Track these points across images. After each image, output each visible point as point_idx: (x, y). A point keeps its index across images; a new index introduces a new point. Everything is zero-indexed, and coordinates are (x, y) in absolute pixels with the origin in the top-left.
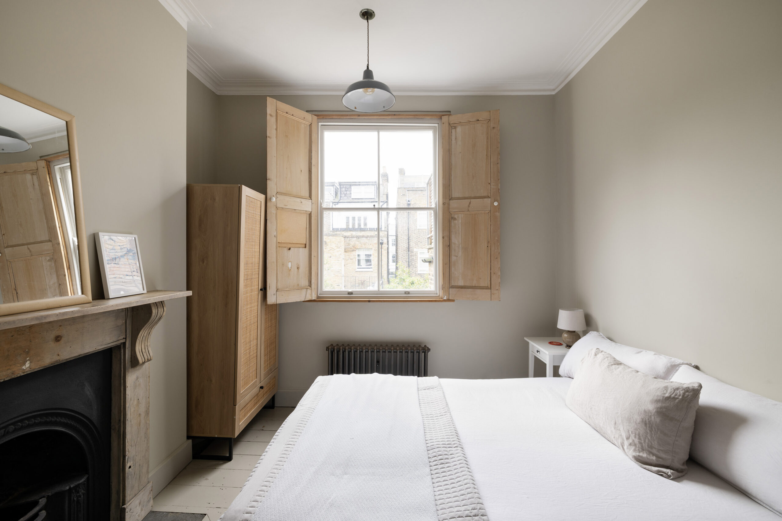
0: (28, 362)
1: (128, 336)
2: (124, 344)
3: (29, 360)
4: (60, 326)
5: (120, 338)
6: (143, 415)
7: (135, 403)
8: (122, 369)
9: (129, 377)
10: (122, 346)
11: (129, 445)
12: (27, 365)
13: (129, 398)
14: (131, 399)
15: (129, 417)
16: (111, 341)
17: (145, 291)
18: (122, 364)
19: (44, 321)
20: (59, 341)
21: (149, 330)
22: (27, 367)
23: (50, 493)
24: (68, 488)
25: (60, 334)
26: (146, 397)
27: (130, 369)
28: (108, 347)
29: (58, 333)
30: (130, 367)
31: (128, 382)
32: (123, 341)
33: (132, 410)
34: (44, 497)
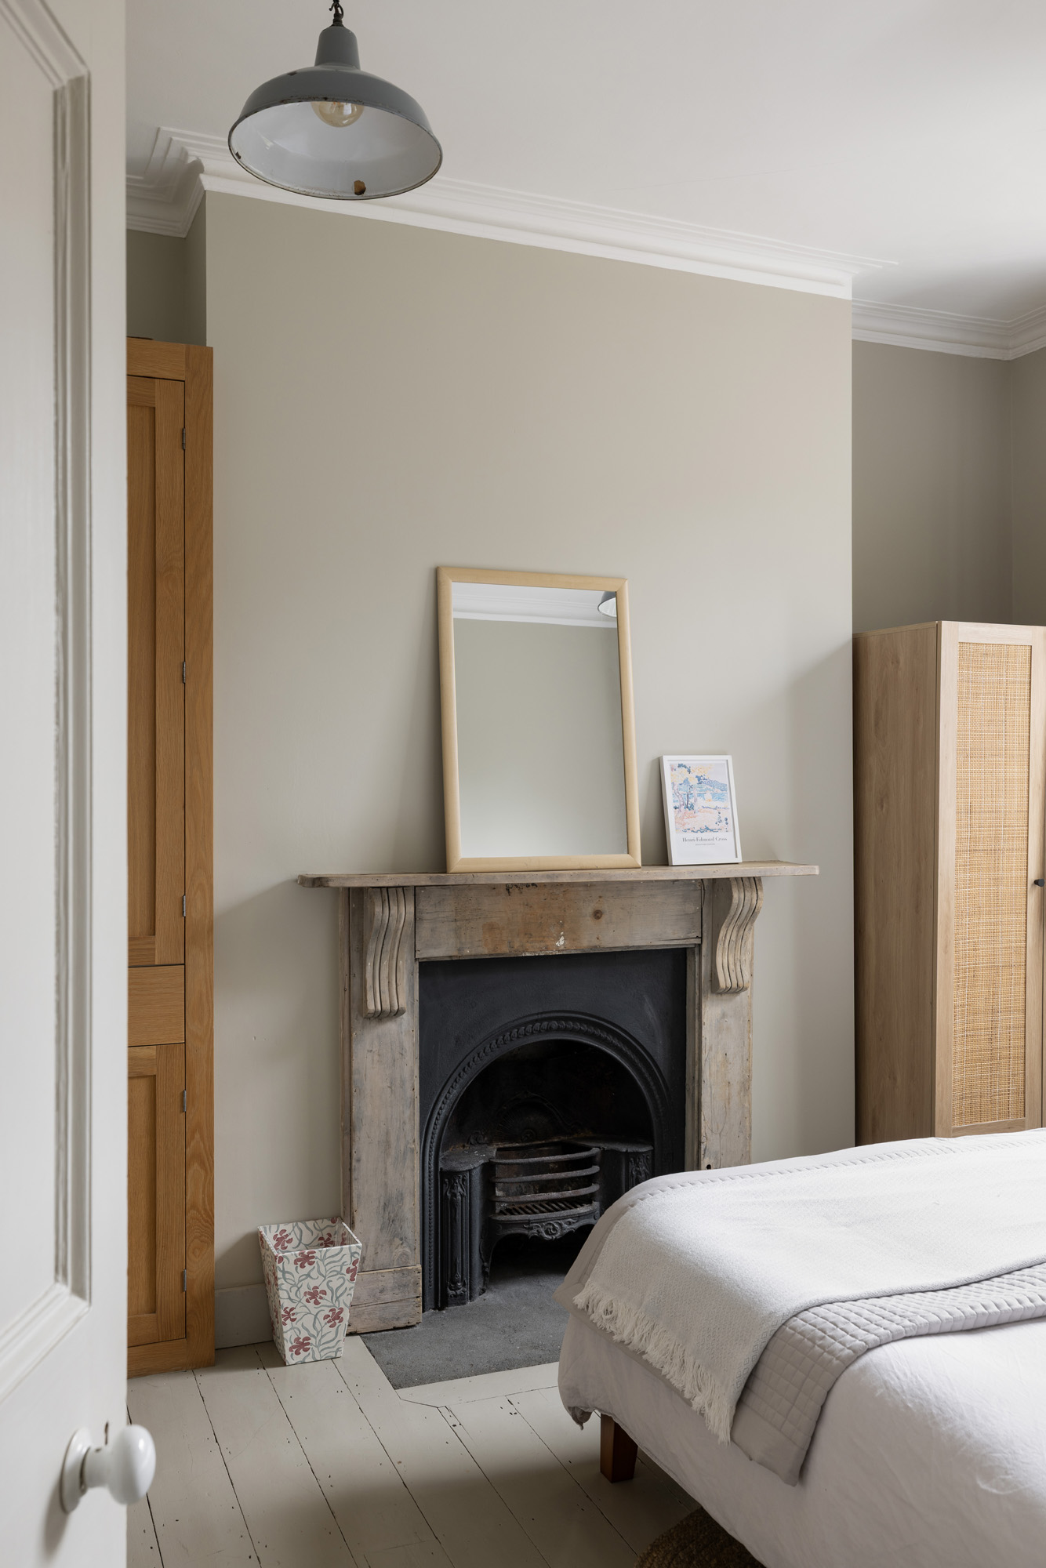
0: (562, 938)
1: (705, 934)
2: (700, 946)
3: (563, 935)
4: (600, 897)
5: (690, 935)
6: (735, 1088)
7: (720, 1057)
8: (697, 991)
9: (707, 1009)
10: (696, 950)
11: (707, 1128)
12: (561, 942)
13: (708, 1044)
14: (711, 1048)
15: (708, 1077)
16: (676, 937)
17: (739, 860)
18: (697, 981)
19: (555, 881)
20: (598, 918)
21: (738, 931)
22: (560, 945)
23: (607, 1146)
24: (624, 1150)
25: (600, 909)
26: (742, 1056)
27: (709, 995)
28: (670, 945)
29: (598, 907)
30: (709, 991)
31: (706, 1017)
32: (698, 941)
33: (714, 1068)
34: (600, 1148)
